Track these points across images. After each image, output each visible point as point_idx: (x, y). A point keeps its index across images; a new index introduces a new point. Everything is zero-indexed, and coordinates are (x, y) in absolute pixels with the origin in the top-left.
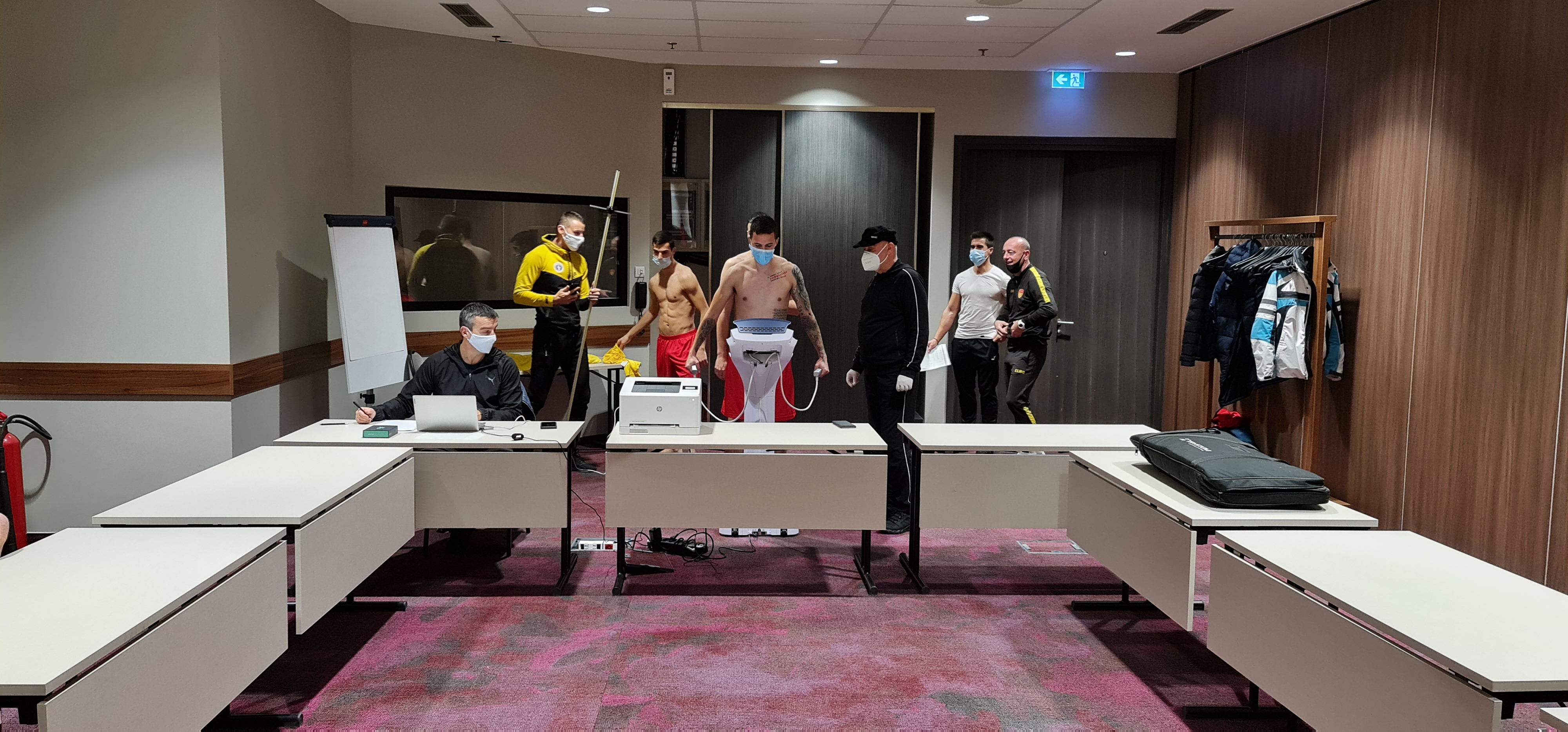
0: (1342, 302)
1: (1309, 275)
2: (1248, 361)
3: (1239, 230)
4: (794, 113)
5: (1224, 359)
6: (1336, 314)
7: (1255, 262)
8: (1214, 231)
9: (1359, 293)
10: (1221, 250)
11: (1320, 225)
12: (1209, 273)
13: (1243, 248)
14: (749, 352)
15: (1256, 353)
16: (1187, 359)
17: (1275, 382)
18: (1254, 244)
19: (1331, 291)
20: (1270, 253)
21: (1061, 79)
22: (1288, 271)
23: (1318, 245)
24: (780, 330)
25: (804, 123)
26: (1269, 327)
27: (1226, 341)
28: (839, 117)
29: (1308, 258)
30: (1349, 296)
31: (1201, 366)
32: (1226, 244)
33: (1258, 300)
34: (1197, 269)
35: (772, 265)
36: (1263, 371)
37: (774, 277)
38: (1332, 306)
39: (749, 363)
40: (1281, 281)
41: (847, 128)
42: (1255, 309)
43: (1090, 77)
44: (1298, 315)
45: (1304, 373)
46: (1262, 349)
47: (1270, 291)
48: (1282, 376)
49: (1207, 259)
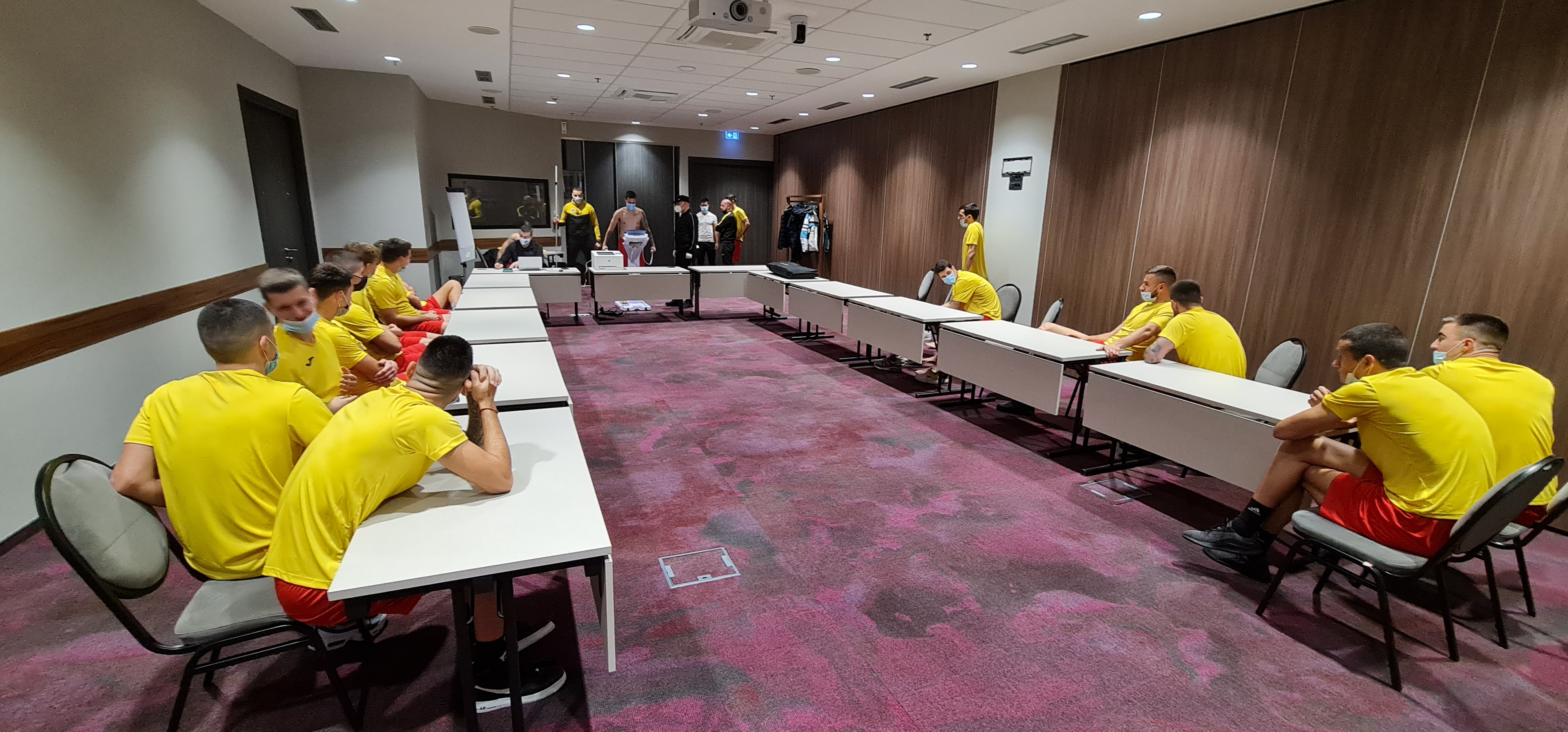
0: (829, 225)
1: (818, 215)
2: (799, 245)
3: (796, 199)
4: (620, 144)
5: (793, 246)
6: (827, 229)
7: (801, 210)
8: (788, 199)
9: (833, 222)
10: (791, 206)
11: (821, 198)
12: (787, 215)
13: (798, 205)
14: (630, 243)
15: (802, 242)
16: (780, 247)
17: (808, 252)
18: (801, 204)
19: (825, 221)
20: (806, 208)
21: (730, 135)
22: (811, 214)
23: (821, 205)
24: (643, 234)
25: (625, 148)
26: (806, 233)
27: (793, 240)
28: (640, 146)
29: (817, 210)
30: (831, 223)
31: (785, 249)
32: (793, 204)
33: (802, 224)
34: (783, 213)
35: (634, 210)
36: (805, 249)
37: (635, 215)
38: (825, 227)
39: (630, 247)
40: (810, 217)
41: (643, 152)
42: (802, 227)
43: (741, 135)
44: (815, 229)
45: (817, 249)
46: (804, 241)
47: (806, 221)
48: (811, 250)
49: (786, 210)
